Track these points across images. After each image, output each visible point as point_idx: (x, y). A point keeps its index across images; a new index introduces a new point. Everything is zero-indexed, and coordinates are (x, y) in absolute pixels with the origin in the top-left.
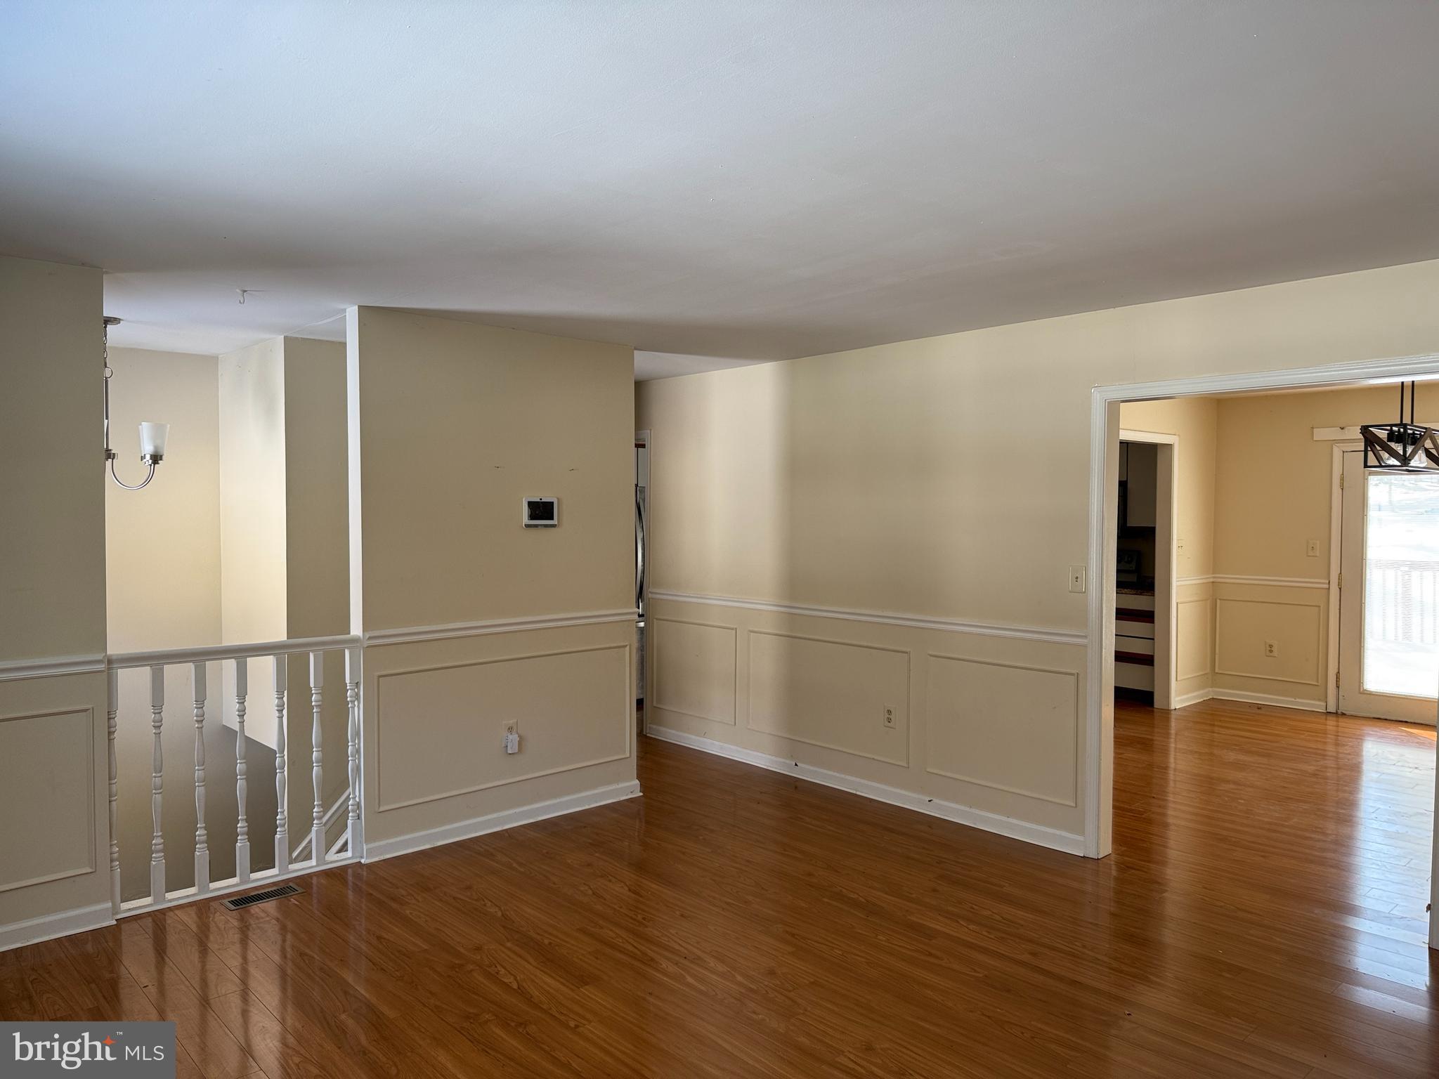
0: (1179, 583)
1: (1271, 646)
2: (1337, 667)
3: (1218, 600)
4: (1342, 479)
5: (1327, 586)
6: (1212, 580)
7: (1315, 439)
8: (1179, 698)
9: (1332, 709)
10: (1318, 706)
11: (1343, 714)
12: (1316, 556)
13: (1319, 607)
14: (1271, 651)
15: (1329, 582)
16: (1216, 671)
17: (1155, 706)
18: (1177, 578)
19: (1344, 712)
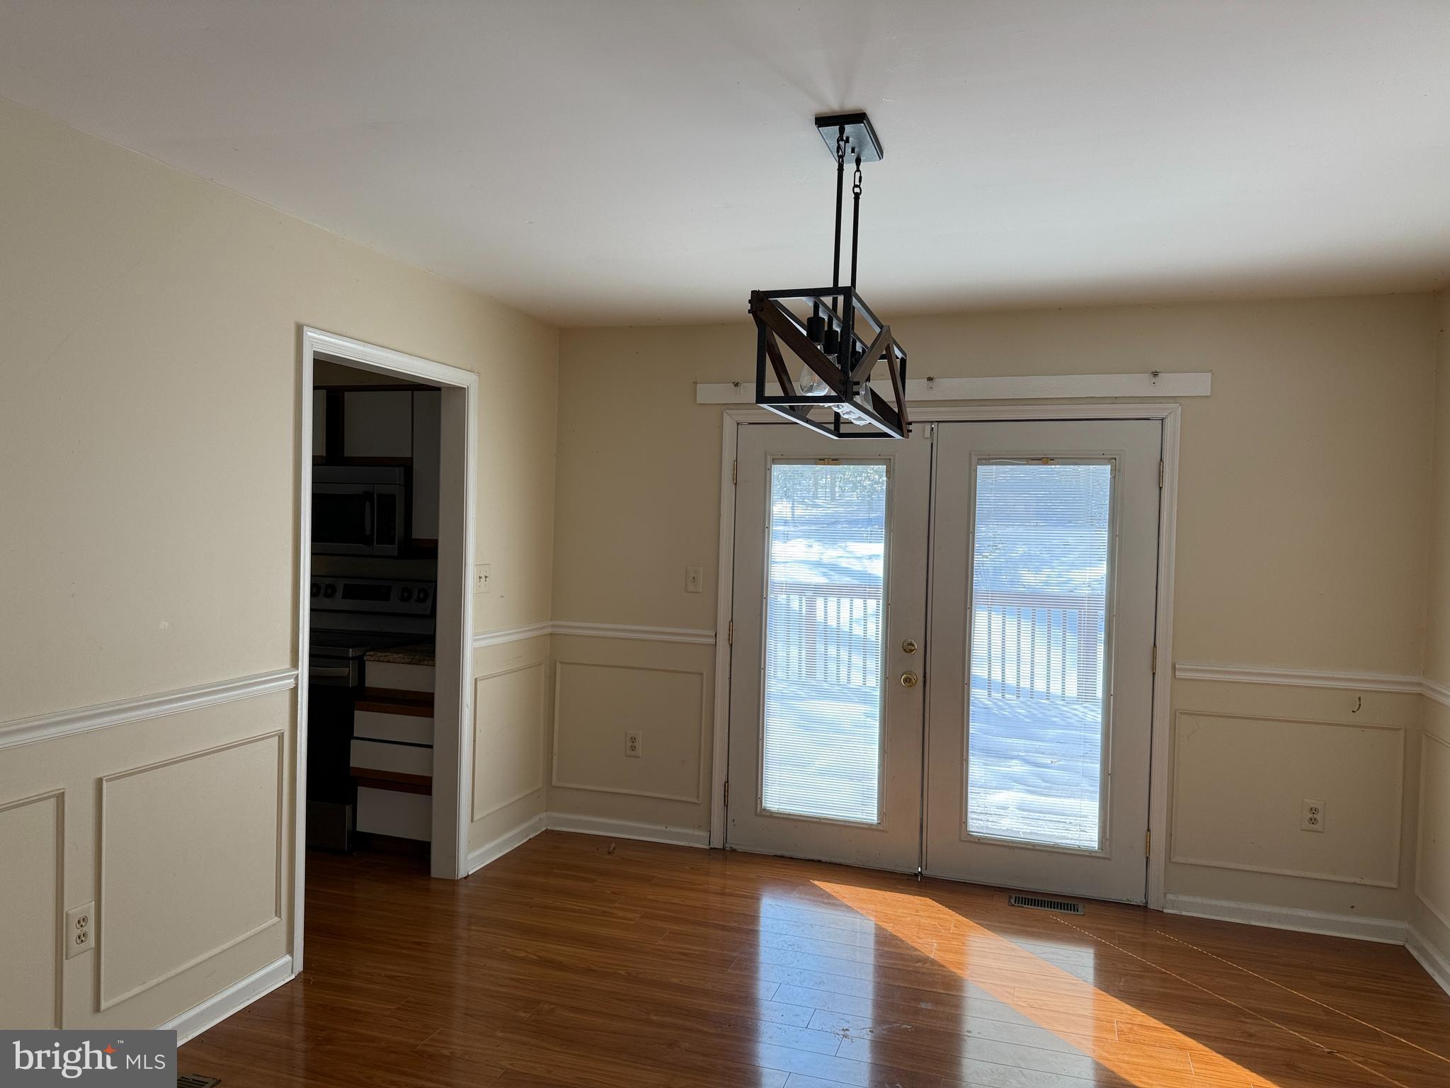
0: (478, 644)
1: (633, 740)
2: (725, 772)
3: (558, 664)
4: (736, 468)
5: (712, 641)
6: (549, 630)
7: (698, 401)
8: (476, 853)
9: (717, 843)
10: (696, 838)
11: (733, 850)
12: (699, 593)
13: (702, 674)
14: (633, 748)
15: (716, 634)
16: (553, 784)
17: (433, 875)
18: (475, 635)
19: (734, 847)
